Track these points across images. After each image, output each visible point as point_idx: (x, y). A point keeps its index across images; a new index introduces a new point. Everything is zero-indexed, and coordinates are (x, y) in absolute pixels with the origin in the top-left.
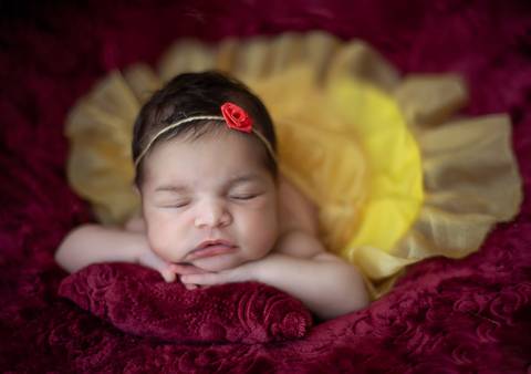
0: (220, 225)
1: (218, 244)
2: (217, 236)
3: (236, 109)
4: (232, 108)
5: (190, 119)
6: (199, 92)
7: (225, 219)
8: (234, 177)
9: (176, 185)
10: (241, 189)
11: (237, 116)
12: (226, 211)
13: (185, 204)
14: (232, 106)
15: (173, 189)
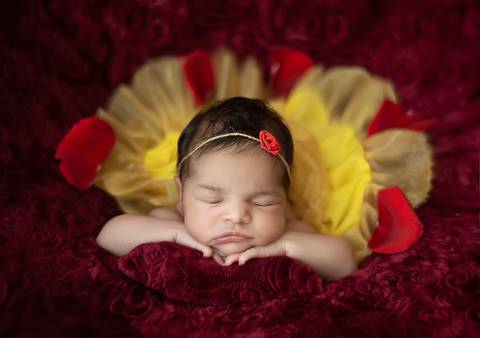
0: (241, 223)
1: (237, 235)
2: (238, 229)
3: (270, 136)
4: (267, 136)
5: (236, 134)
6: (245, 116)
7: (246, 219)
8: (259, 190)
9: (215, 186)
10: (261, 200)
11: (270, 142)
12: (248, 213)
13: (218, 202)
14: (268, 134)
15: (212, 189)
